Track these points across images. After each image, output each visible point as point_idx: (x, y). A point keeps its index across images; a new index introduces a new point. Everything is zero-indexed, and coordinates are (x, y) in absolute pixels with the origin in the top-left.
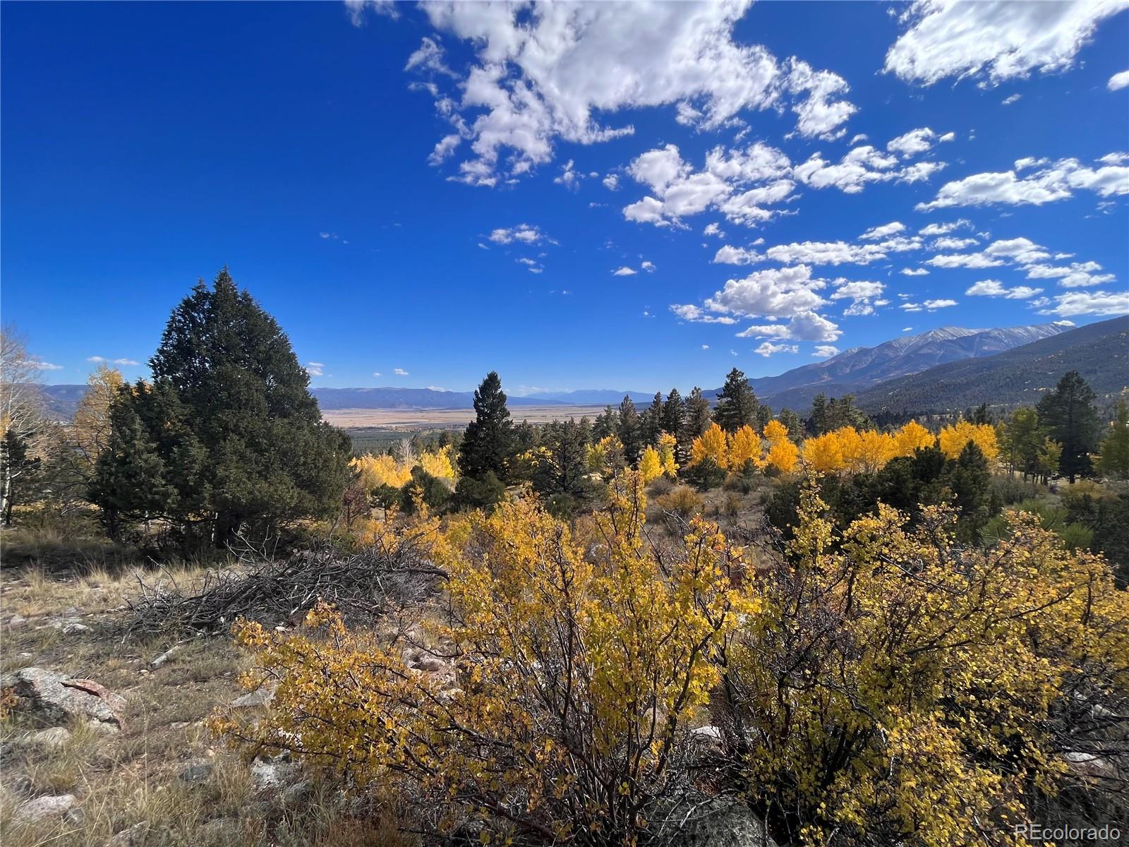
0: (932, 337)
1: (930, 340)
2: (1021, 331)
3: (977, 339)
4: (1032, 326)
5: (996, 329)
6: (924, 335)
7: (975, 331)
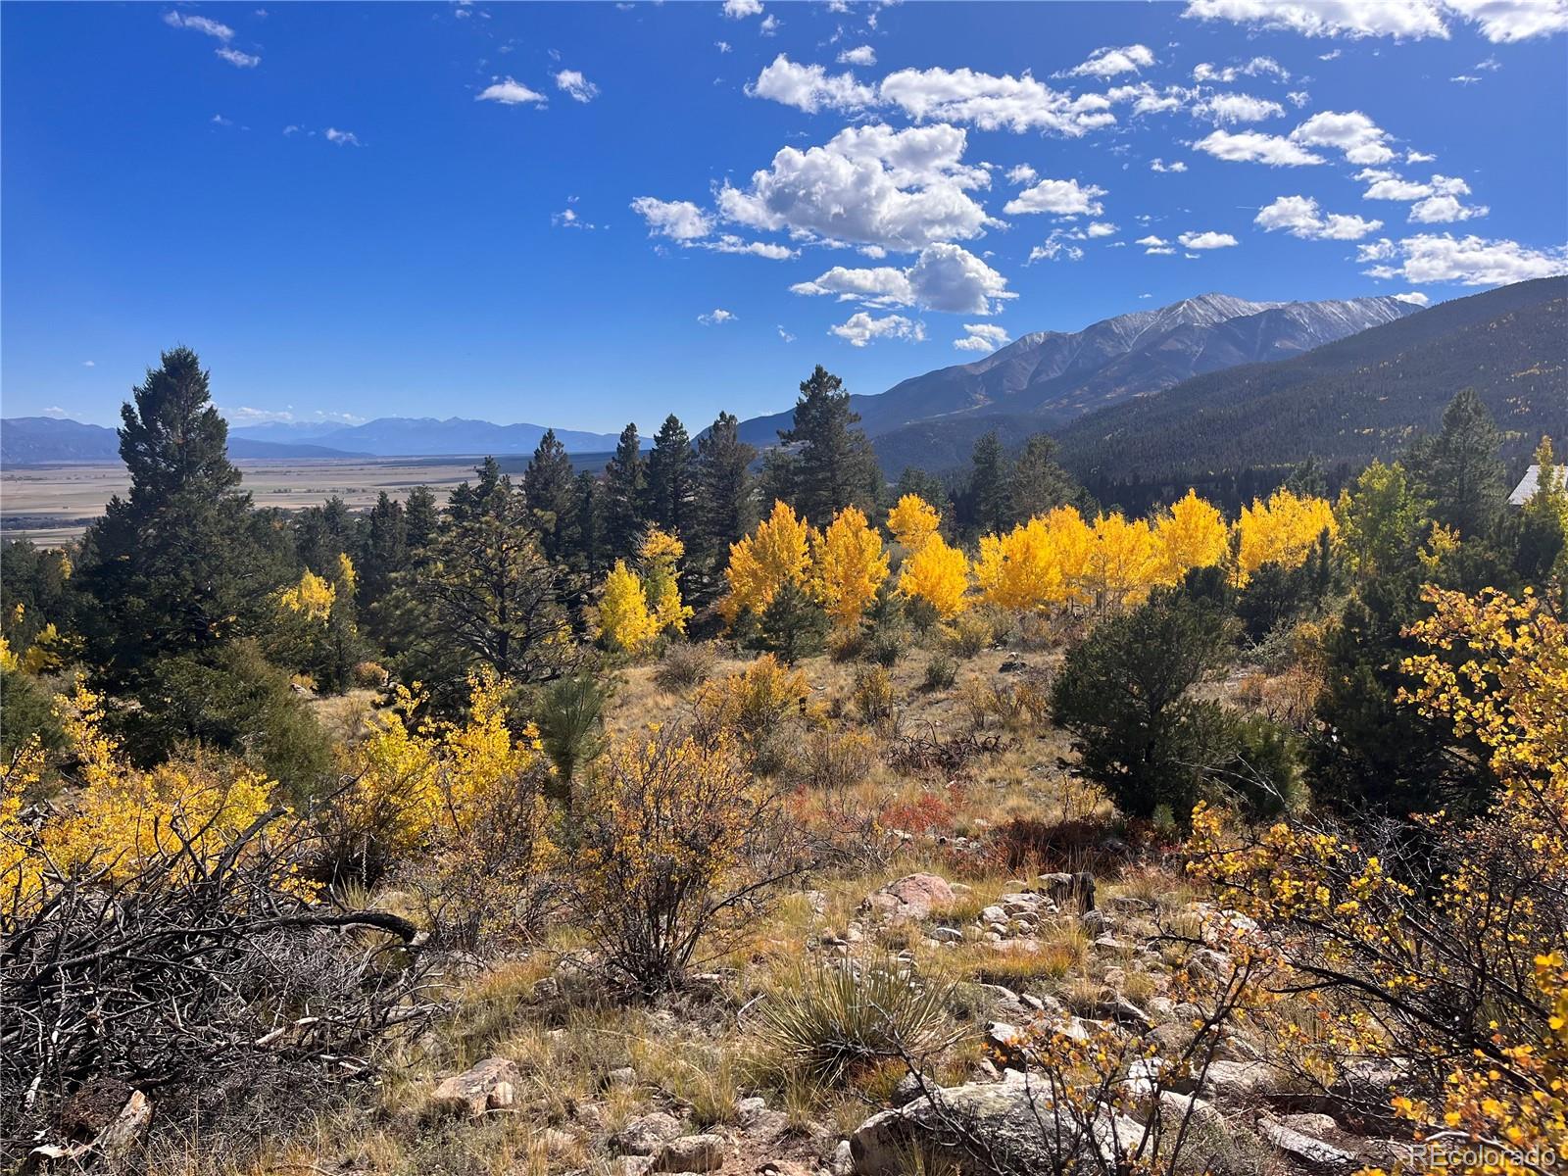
0: (1185, 315)
1: (1180, 321)
2: (1336, 309)
3: (1263, 325)
4: (1354, 301)
5: (1295, 303)
6: (1171, 310)
7: (1259, 307)
